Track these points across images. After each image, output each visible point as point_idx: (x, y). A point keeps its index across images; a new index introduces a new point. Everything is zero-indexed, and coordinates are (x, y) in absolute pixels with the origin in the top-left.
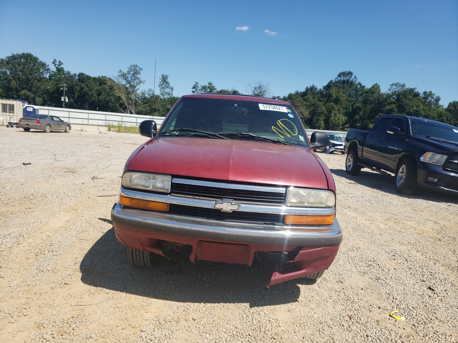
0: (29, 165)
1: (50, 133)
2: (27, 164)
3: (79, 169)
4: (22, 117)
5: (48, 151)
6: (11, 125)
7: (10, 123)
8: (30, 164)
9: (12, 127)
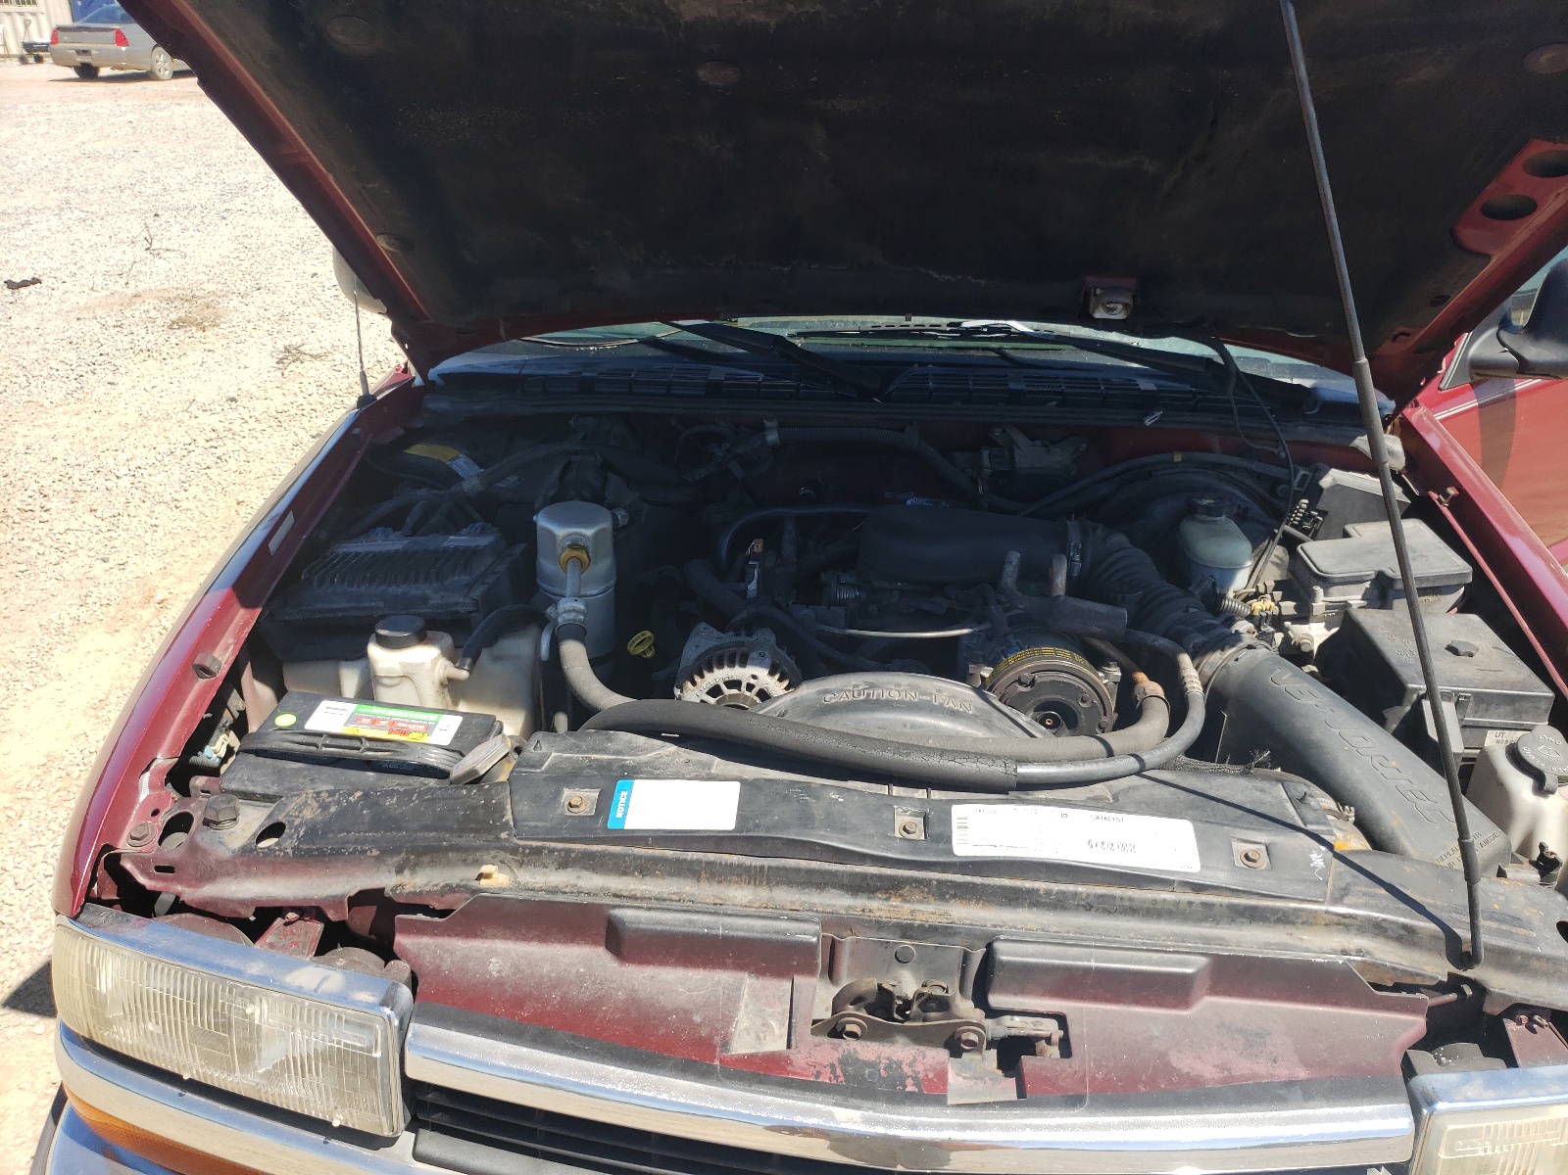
0: (32, 287)
1: (174, 81)
2: (25, 284)
3: (235, 301)
4: (66, 20)
5: (137, 189)
6: (33, 53)
7: (29, 47)
8: (35, 281)
9: (39, 60)
